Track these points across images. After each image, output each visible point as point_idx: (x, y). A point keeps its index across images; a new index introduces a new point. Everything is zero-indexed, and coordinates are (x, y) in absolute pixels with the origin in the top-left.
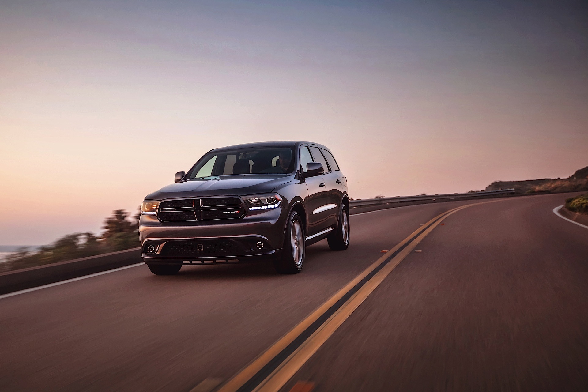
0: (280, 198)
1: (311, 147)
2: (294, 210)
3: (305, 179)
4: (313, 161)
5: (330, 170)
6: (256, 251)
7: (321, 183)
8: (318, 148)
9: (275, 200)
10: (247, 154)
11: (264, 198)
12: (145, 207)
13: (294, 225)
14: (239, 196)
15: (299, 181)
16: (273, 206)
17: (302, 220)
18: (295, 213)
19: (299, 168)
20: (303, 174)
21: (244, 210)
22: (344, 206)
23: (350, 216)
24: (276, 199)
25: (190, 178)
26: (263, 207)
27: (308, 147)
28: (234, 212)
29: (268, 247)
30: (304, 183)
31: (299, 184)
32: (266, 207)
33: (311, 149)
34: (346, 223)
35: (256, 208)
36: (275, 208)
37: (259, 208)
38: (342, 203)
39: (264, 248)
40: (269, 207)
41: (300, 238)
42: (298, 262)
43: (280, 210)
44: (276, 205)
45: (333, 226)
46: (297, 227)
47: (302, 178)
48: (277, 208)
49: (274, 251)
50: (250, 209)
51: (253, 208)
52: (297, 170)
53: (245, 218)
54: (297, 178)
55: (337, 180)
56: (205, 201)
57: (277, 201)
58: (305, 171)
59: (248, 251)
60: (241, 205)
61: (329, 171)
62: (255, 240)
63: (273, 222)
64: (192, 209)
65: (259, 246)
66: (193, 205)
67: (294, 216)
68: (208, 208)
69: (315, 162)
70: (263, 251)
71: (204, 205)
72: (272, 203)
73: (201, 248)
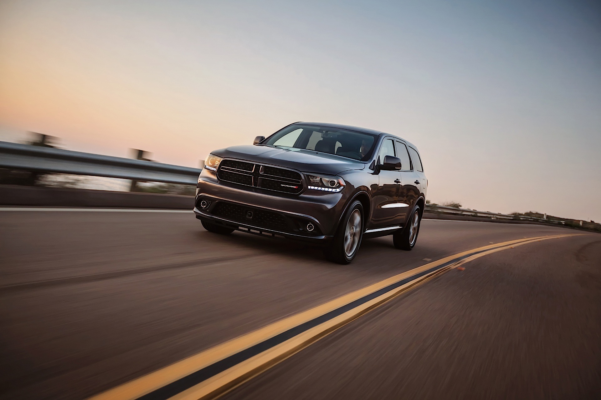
0: (343, 183)
1: (397, 141)
2: (357, 198)
3: (380, 171)
4: (395, 156)
5: (412, 168)
6: (305, 232)
7: (397, 179)
8: (405, 145)
9: (338, 185)
10: (329, 132)
11: (327, 179)
12: (209, 162)
13: (353, 215)
14: (301, 172)
15: (372, 172)
16: (334, 190)
17: (365, 212)
18: (357, 203)
19: (375, 158)
20: (378, 165)
21: (302, 188)
22: (418, 208)
23: (422, 219)
24: (339, 183)
25: (267, 144)
26: (323, 189)
27: (393, 141)
28: (292, 187)
29: (318, 231)
30: (378, 174)
31: (372, 174)
32: (326, 189)
33: (396, 143)
34: (416, 225)
35: (316, 188)
36: (336, 192)
37: (320, 188)
38: (416, 204)
39: (313, 231)
40: (330, 190)
41: (358, 229)
42: (349, 253)
43: (341, 195)
44: (338, 190)
45: (401, 225)
46: (358, 219)
47: (377, 169)
48: (338, 192)
49: (323, 237)
50: (309, 187)
51: (312, 188)
52: (373, 159)
53: (302, 195)
54: (372, 168)
55: (417, 181)
56: (266, 169)
57: (340, 185)
58: (382, 163)
59: (297, 230)
60: (301, 181)
61: (411, 170)
62: (306, 221)
63: (329, 206)
64: (251, 174)
65: (310, 228)
66: (253, 170)
67: (355, 205)
68: (267, 176)
69: (396, 157)
70: (312, 234)
71: (263, 172)
72: (334, 186)
73: (250, 216)
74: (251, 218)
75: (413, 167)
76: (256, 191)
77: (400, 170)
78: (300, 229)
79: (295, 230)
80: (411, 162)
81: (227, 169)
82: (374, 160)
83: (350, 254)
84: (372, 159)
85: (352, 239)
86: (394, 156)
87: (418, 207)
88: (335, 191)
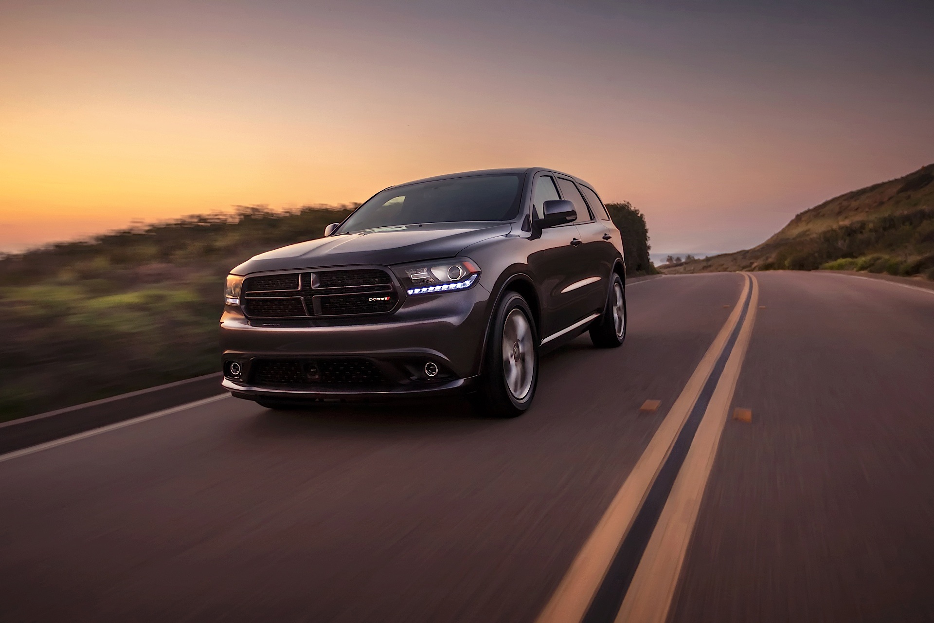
1: (558, 178)
2: (510, 289)
3: (542, 231)
4: (560, 198)
5: (592, 217)
6: (423, 382)
7: (574, 239)
8: (572, 181)
9: (465, 273)
13: (510, 321)
15: (529, 234)
16: (459, 286)
17: (532, 309)
18: (514, 296)
19: (528, 211)
20: (536, 221)
21: (398, 298)
23: (626, 291)
24: (466, 269)
26: (438, 288)
27: (552, 177)
29: (448, 372)
30: (540, 237)
31: (530, 239)
32: (445, 287)
33: (560, 183)
34: (620, 303)
35: (424, 290)
37: (432, 289)
38: (614, 272)
39: (439, 375)
40: (453, 286)
41: (528, 343)
42: (521, 393)
43: (475, 292)
44: (467, 283)
45: (597, 311)
46: (521, 324)
47: (536, 228)
49: (461, 382)
50: (410, 292)
51: (417, 291)
52: (525, 213)
53: (401, 310)
54: (526, 229)
55: (605, 234)
56: (321, 277)
57: (469, 274)
58: (541, 216)
59: (406, 381)
60: (392, 285)
61: (591, 219)
62: (420, 361)
64: (298, 293)
65: (431, 369)
66: (298, 285)
67: (508, 303)
68: (327, 292)
69: (563, 199)
70: (438, 381)
71: (319, 285)
72: (458, 279)
73: (314, 373)
74: (317, 377)
75: (593, 214)
76: (317, 323)
77: (574, 222)
78: (411, 377)
79: (402, 382)
80: (588, 207)
81: (258, 295)
82: (527, 216)
83: (523, 394)
84: (522, 214)
85: (520, 367)
86: (558, 199)
87: (616, 276)
88: (463, 287)
